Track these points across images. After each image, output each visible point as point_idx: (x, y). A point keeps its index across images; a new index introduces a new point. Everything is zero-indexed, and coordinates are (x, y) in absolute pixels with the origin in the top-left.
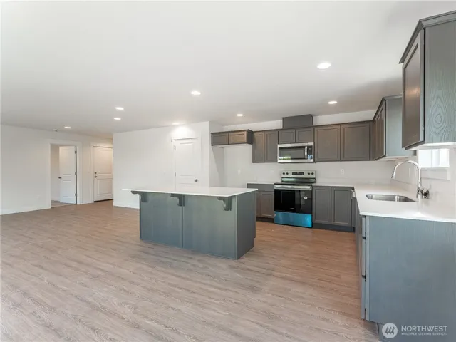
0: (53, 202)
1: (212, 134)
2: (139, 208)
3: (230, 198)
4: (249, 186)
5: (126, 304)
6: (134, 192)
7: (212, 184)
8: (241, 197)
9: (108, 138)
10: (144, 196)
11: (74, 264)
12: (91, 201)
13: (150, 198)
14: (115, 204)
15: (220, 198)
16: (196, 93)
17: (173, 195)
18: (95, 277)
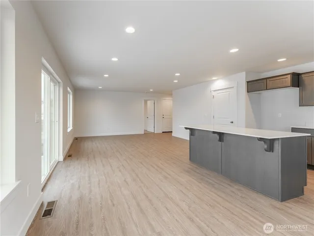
0: (145, 130)
1: (248, 82)
2: (189, 139)
3: (272, 141)
4: (294, 130)
5: (184, 201)
6: (186, 128)
7: (248, 126)
8: (284, 140)
9: (169, 94)
10: (192, 131)
11: (156, 167)
12: (161, 132)
13: (196, 133)
14: (173, 134)
15: (261, 139)
16: (234, 50)
17: (214, 132)
18: (166, 178)
